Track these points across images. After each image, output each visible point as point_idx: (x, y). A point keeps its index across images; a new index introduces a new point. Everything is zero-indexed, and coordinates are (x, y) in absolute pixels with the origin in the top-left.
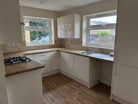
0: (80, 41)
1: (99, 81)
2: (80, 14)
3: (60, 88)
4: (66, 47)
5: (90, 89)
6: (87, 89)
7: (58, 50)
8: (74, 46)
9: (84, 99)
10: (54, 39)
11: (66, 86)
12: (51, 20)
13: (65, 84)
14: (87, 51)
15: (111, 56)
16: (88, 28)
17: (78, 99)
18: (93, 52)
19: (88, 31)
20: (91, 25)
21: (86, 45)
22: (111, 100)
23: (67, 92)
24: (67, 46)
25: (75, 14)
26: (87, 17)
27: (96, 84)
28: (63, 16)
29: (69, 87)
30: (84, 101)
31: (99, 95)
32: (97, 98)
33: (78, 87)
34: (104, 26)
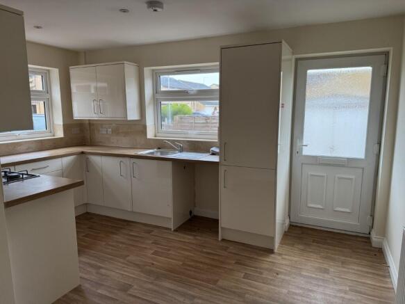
0: (140, 126)
1: (191, 212)
2: (135, 63)
3: (104, 243)
4: (101, 144)
5: (176, 231)
6: (169, 232)
7: (83, 153)
8: (125, 141)
9: (169, 250)
10: (62, 124)
11: (117, 237)
12: (49, 71)
13: (113, 233)
14: (161, 150)
15: (213, 154)
16: (158, 96)
17: (156, 253)
18: (175, 149)
19: (157, 103)
20: (163, 89)
21: (155, 136)
22: (220, 239)
23: (124, 246)
24: (101, 142)
25: (125, 62)
26: (153, 70)
27: (186, 220)
28: (86, 64)
29: (127, 237)
30: (170, 252)
31: (197, 237)
32: (194, 242)
33: (149, 232)
34: (192, 93)
